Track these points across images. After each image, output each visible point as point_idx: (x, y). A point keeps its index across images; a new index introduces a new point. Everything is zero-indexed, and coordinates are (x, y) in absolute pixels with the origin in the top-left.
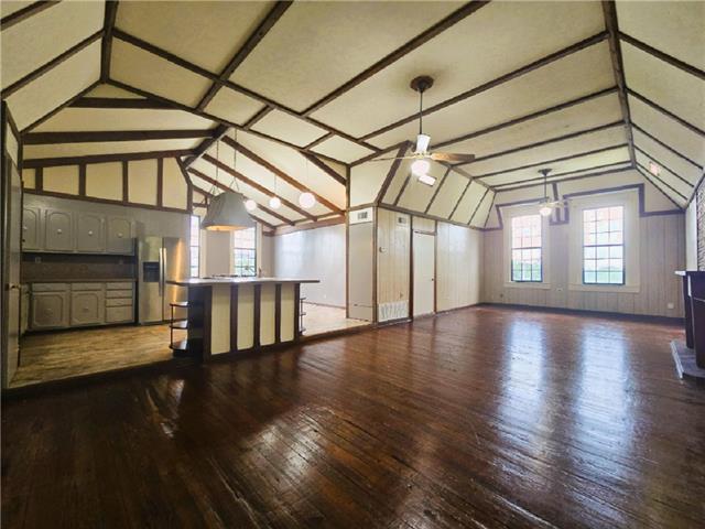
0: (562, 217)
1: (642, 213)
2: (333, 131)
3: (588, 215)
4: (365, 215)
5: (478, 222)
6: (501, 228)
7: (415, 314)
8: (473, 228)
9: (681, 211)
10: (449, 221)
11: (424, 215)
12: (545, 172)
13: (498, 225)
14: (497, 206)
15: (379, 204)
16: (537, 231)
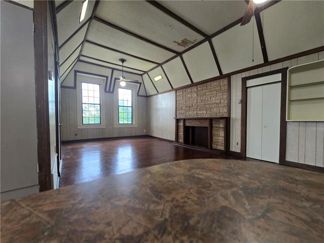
0: (111, 90)
1: (138, 95)
6: (75, 87)
12: (123, 61)
13: (73, 85)
14: (76, 72)
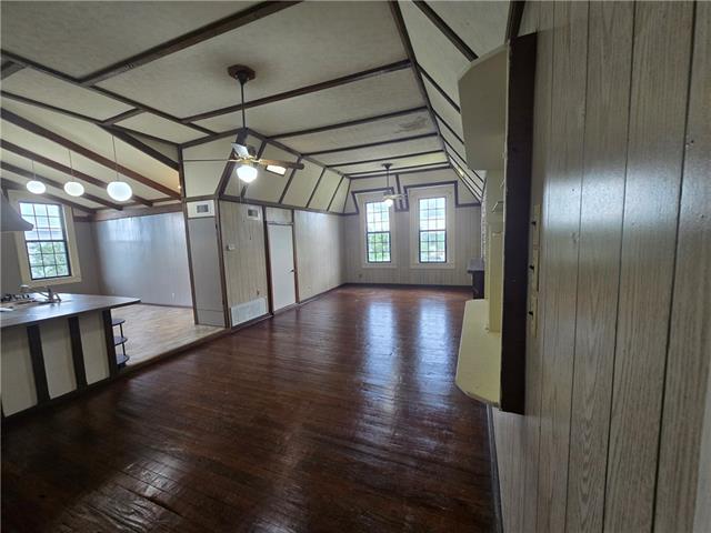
0: (405, 206)
1: (457, 205)
2: (140, 108)
3: (423, 203)
4: (206, 209)
5: (337, 206)
6: (358, 213)
7: (275, 308)
8: (333, 213)
9: (479, 204)
10: (307, 208)
11: (279, 205)
12: (387, 166)
13: (354, 210)
14: (353, 193)
15: (221, 196)
16: (386, 216)
